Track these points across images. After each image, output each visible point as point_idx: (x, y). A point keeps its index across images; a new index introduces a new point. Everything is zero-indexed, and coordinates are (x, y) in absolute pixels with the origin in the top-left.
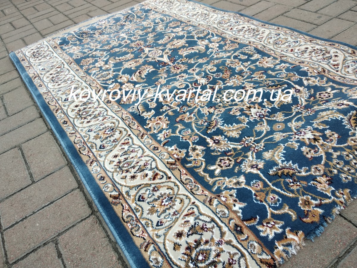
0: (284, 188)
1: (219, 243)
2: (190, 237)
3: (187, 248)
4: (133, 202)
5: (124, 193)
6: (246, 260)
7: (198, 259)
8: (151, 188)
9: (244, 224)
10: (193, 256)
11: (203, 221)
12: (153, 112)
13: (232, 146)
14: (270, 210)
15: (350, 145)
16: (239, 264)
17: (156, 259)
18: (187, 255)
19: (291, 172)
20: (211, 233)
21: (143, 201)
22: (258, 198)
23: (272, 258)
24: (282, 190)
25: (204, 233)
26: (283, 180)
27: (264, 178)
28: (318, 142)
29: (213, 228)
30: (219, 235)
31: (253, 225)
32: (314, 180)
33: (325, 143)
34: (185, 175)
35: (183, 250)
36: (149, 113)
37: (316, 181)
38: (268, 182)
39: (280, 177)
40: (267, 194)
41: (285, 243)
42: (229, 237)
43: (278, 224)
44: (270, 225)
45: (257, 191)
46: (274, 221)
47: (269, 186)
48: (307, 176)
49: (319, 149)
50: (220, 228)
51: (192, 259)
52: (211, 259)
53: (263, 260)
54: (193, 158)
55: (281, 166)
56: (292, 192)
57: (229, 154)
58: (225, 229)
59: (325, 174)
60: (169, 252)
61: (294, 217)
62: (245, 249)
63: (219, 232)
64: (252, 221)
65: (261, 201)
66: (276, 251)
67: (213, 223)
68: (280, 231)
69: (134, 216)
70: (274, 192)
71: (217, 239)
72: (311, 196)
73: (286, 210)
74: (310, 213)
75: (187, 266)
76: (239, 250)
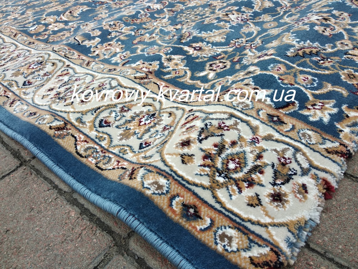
0: (314, 67)
1: (254, 141)
2: (204, 142)
3: (205, 157)
4: (91, 129)
5: (74, 121)
6: (304, 154)
7: (229, 169)
8: (118, 109)
9: (281, 113)
10: (219, 165)
11: (216, 119)
12: (98, 40)
13: (220, 50)
14: (309, 92)
16: (296, 161)
17: (156, 183)
18: (209, 166)
19: (314, 50)
20: (236, 132)
21: (108, 126)
22: (286, 82)
23: (341, 144)
24: (312, 69)
25: (225, 133)
26: (308, 59)
27: (282, 60)
28: (330, 21)
29: (236, 124)
30: (250, 131)
31: (294, 111)
32: (346, 54)
33: (338, 21)
34: (165, 88)
35: (198, 160)
36: (92, 41)
37: (349, 54)
38: (291, 64)
39: (303, 57)
40: (295, 76)
41: (349, 124)
42: (265, 131)
43: (328, 103)
44: (317, 107)
45: (281, 75)
46: (321, 101)
47: (293, 68)
48: (336, 52)
49: (334, 27)
50: (247, 123)
51: (218, 171)
52: (250, 164)
53: (330, 150)
54: (171, 69)
55: (298, 47)
56: (327, 69)
57: (219, 57)
58: (255, 123)
59: (356, 47)
60: (175, 169)
61: (344, 93)
62: (296, 141)
63: (247, 128)
64: (291, 107)
65: (291, 84)
66: (341, 135)
67: (234, 119)
68: (335, 110)
69: (97, 147)
70: (302, 72)
71: (248, 136)
72: (353, 69)
73: (329, 87)
75: (214, 181)
76: (288, 144)
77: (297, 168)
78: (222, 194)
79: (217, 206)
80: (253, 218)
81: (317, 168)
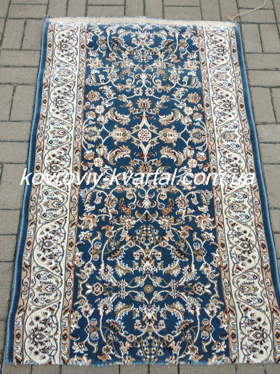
0: (105, 334)
1: (51, 337)
2: (41, 324)
3: (36, 328)
4: (34, 275)
5: (32, 267)
6: (56, 352)
7: (36, 336)
8: (48, 274)
9: (70, 337)
10: (36, 333)
11: (53, 320)
12: (94, 207)
13: (111, 280)
14: (88, 340)
15: (164, 338)
16: (52, 351)
17: (19, 322)
18: (33, 331)
19: (118, 328)
20: (51, 329)
21: (39, 279)
22: (88, 329)
23: (68, 360)
24: (103, 334)
25: (48, 327)
26: (109, 329)
27: (101, 321)
28: (150, 323)
29: (55, 327)
31: (73, 340)
32: (123, 342)
33: (153, 327)
34: (71, 279)
35: (33, 327)
36: (90, 207)
37: (124, 343)
38: (101, 325)
39: (109, 327)
40: (94, 331)
41: (79, 359)
42: (58, 337)
43: (85, 349)
44: (80, 346)
45: (91, 325)
46: (84, 346)
47: (99, 327)
48: (123, 337)
49: (145, 327)
50: (57, 330)
51: (34, 334)
52: (42, 341)
53: (63, 358)
54: (84, 271)
55: (116, 321)
56: (107, 339)
57: (105, 284)
58: (59, 332)
59: (132, 344)
60: (27, 323)
61: (95, 351)
62: (60, 347)
63: (55, 332)
64: (75, 338)
65: (88, 332)
66: (72, 359)
67: (56, 325)
68: (82, 352)
69: (29, 285)
70: (99, 332)
71: (52, 334)
72: (113, 348)
73: (95, 346)
74: (104, 355)
75: (30, 336)
76: (57, 346)
77: (50, 353)
78: (28, 340)
79: (24, 341)
80: (27, 351)
81: (54, 358)
